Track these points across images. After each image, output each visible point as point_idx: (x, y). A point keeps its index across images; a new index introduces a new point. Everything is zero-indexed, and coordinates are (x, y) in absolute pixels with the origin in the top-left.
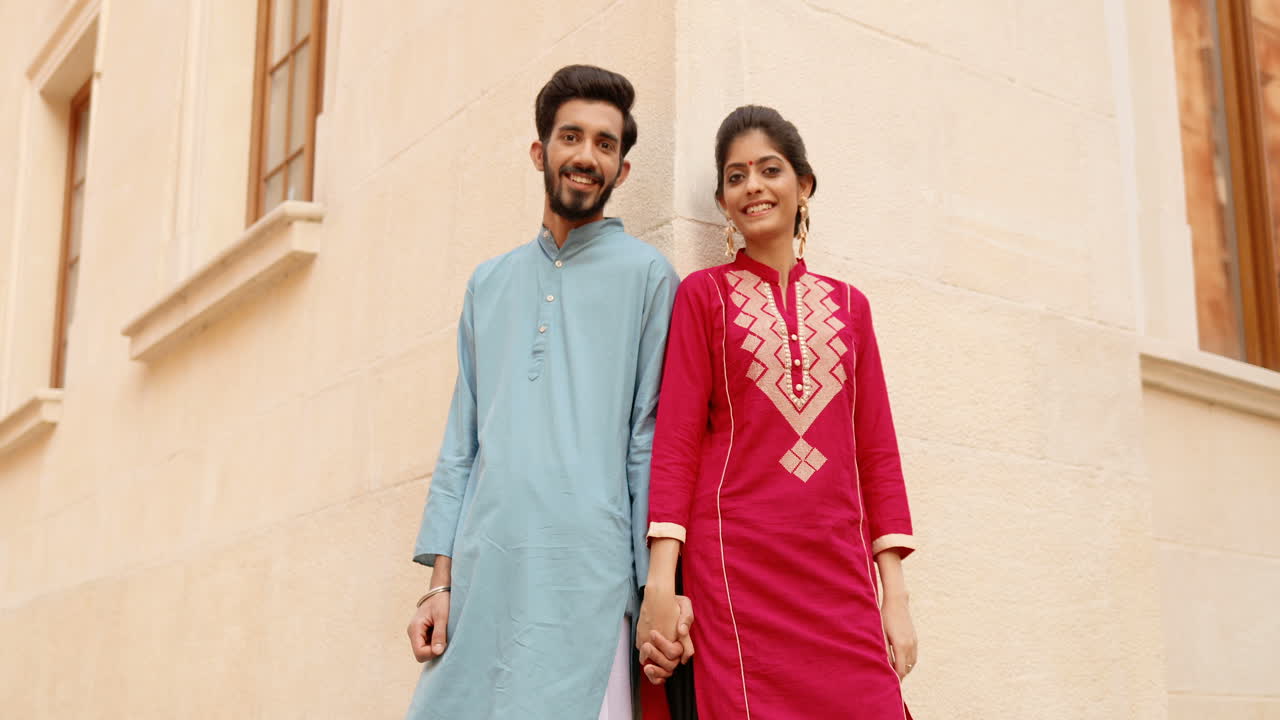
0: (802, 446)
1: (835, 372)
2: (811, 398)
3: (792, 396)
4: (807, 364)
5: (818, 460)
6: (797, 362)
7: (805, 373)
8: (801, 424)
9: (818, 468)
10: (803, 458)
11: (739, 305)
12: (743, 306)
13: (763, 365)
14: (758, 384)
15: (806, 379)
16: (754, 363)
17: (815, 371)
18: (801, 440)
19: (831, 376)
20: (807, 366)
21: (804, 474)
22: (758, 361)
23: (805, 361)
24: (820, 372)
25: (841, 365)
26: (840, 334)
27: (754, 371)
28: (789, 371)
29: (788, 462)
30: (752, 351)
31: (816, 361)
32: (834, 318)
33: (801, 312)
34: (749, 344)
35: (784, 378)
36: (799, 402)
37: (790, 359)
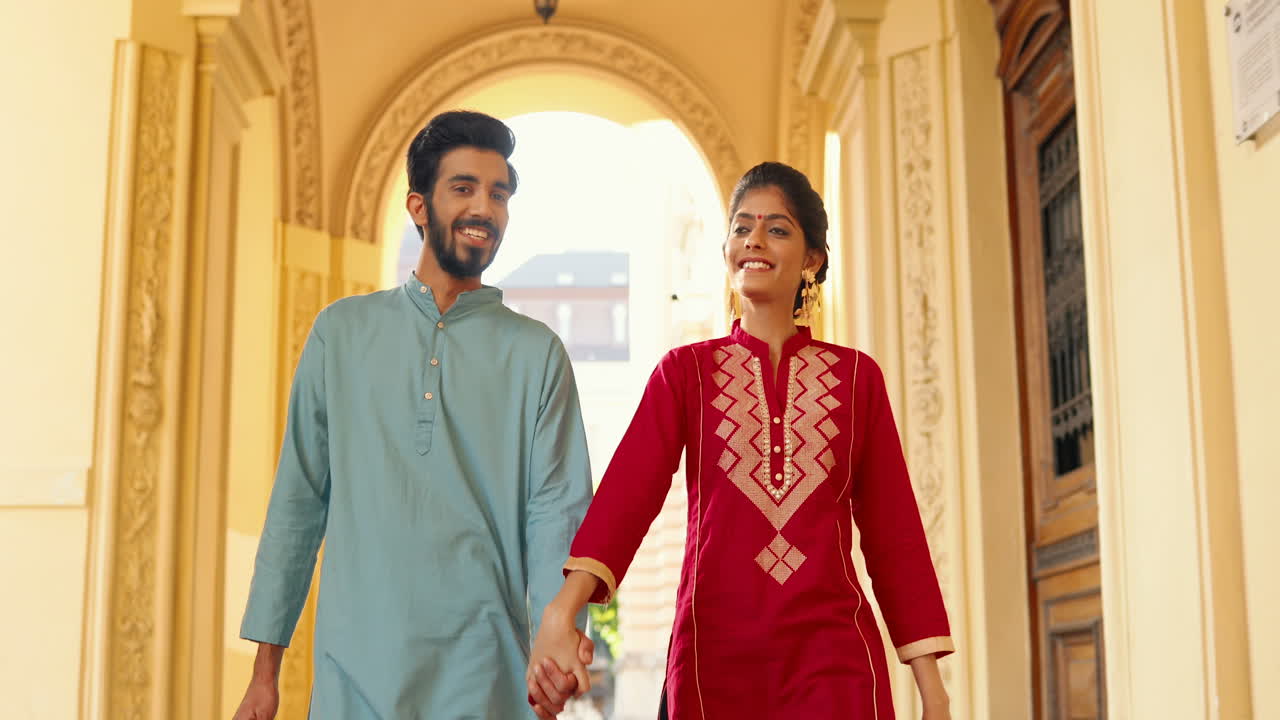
0: (780, 543)
1: (821, 459)
2: (791, 489)
3: (770, 488)
4: (789, 448)
5: (797, 559)
6: (777, 449)
7: (788, 459)
8: (780, 518)
9: (796, 568)
10: (780, 556)
11: (721, 385)
12: (725, 387)
13: (735, 454)
14: (729, 476)
15: (788, 468)
16: (726, 452)
17: (801, 457)
18: (779, 535)
19: (816, 464)
20: (791, 452)
21: (781, 575)
22: (730, 450)
23: (787, 447)
24: (805, 459)
25: (829, 451)
26: (833, 415)
27: (726, 461)
28: (767, 459)
29: (765, 560)
30: (725, 438)
31: (801, 446)
32: (830, 397)
33: (793, 389)
34: (723, 430)
35: (762, 467)
36: (778, 494)
37: (769, 446)
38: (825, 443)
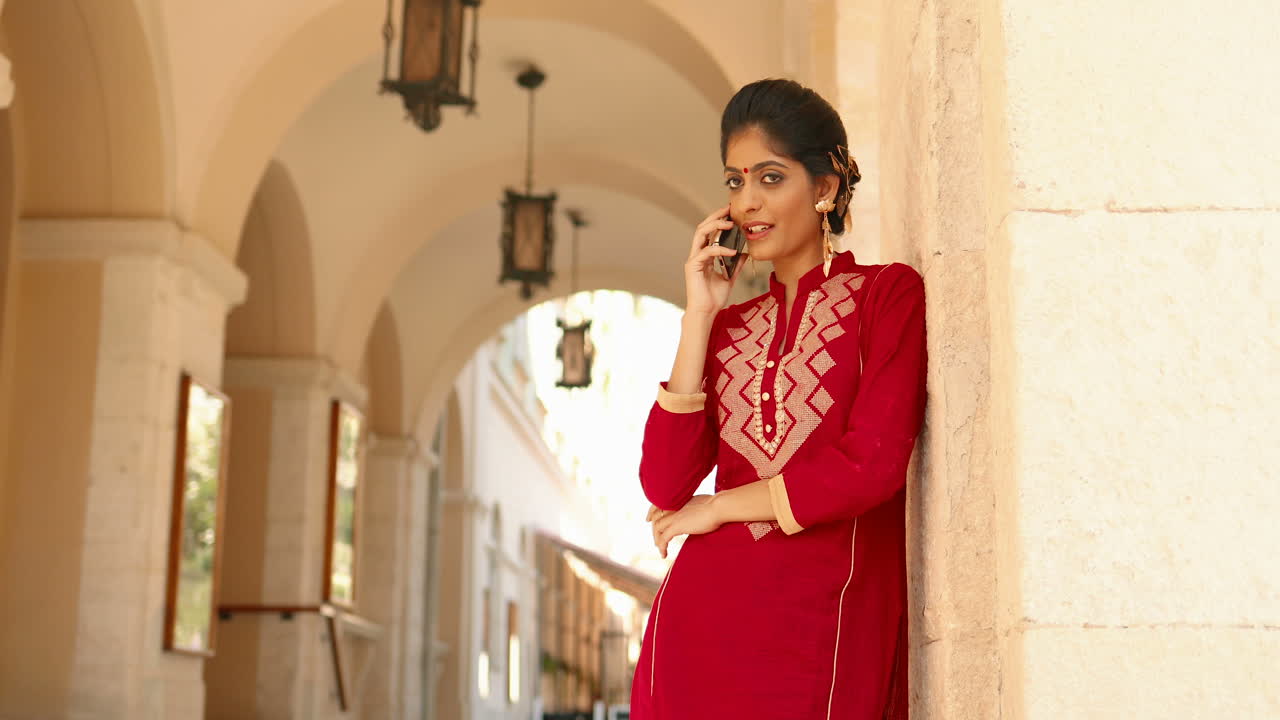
1: (813, 400)
3: (762, 441)
4: (780, 396)
6: (765, 396)
12: (738, 340)
13: (726, 409)
14: (721, 434)
15: (779, 416)
17: (790, 403)
23: (777, 393)
24: (796, 403)
30: (720, 394)
31: (791, 389)
33: (804, 328)
37: (759, 394)
38: (817, 381)
